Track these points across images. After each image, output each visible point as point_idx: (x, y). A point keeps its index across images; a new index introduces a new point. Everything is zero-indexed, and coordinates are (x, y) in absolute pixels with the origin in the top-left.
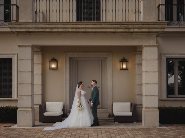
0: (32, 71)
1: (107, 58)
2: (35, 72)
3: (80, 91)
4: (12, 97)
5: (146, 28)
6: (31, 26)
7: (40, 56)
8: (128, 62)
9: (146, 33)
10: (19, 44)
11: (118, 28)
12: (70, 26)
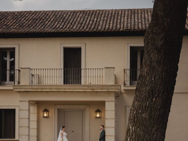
0: (29, 119)
1: (85, 109)
2: (31, 119)
3: (62, 132)
4: (15, 139)
5: (105, 89)
6: (28, 87)
7: (36, 107)
8: (101, 112)
9: (107, 92)
10: (20, 100)
11: (86, 89)
12: (54, 88)
